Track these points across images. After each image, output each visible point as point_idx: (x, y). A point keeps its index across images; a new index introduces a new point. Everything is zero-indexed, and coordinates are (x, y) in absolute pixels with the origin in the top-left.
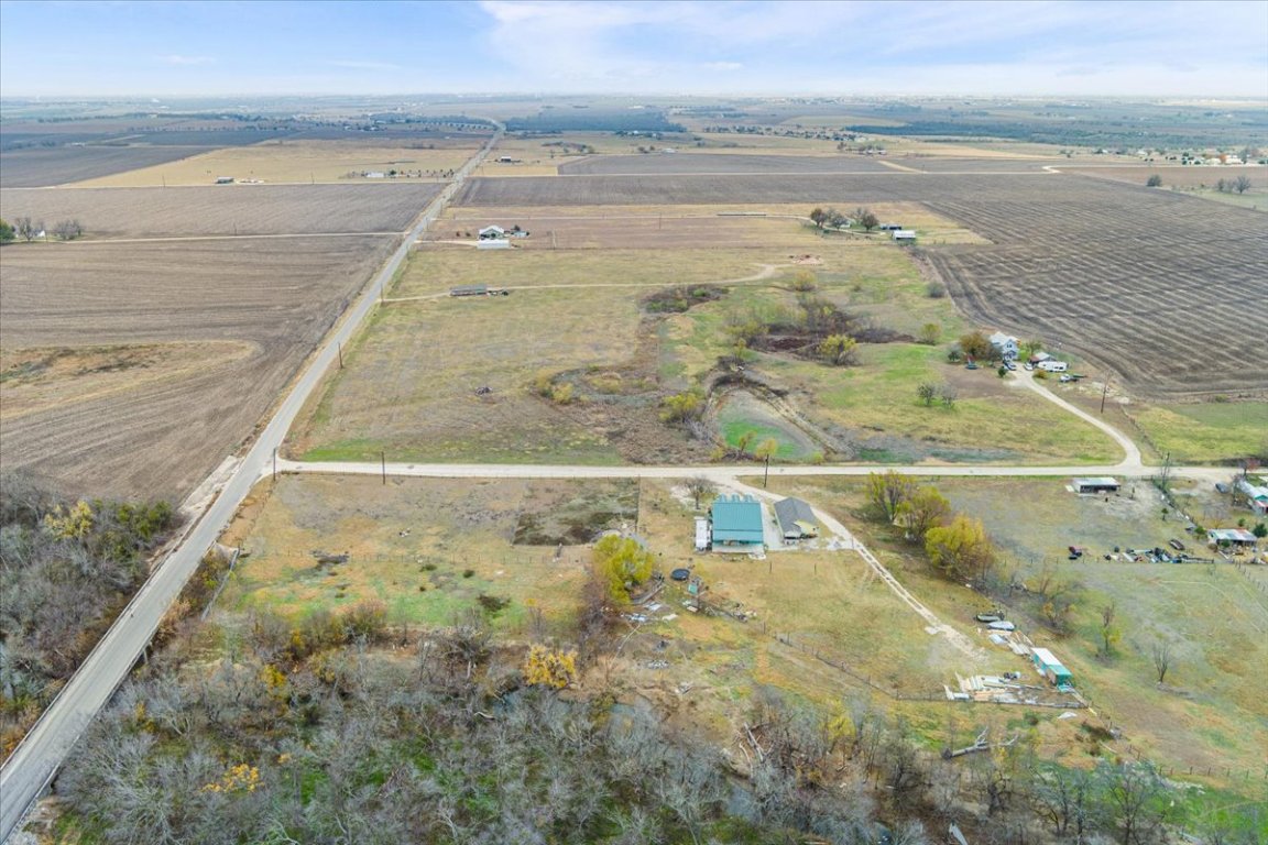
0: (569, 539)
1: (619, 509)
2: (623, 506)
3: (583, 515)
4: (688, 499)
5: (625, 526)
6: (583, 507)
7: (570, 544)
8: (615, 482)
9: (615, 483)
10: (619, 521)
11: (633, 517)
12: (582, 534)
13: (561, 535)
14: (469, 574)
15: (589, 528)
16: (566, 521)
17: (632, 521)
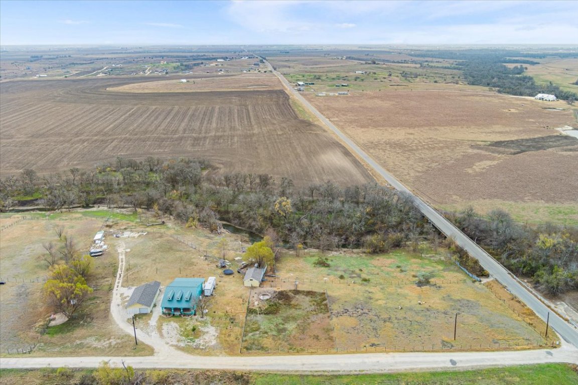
0: (291, 294)
1: (260, 318)
2: (255, 323)
3: (285, 312)
4: (206, 330)
5: (256, 303)
6: (286, 320)
7: (290, 291)
8: (263, 350)
9: (262, 348)
10: (260, 308)
11: (250, 311)
12: (284, 296)
13: (297, 296)
14: (342, 277)
15: (280, 302)
16: (295, 307)
17: (251, 307)
